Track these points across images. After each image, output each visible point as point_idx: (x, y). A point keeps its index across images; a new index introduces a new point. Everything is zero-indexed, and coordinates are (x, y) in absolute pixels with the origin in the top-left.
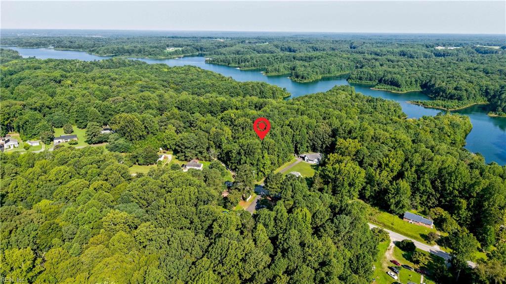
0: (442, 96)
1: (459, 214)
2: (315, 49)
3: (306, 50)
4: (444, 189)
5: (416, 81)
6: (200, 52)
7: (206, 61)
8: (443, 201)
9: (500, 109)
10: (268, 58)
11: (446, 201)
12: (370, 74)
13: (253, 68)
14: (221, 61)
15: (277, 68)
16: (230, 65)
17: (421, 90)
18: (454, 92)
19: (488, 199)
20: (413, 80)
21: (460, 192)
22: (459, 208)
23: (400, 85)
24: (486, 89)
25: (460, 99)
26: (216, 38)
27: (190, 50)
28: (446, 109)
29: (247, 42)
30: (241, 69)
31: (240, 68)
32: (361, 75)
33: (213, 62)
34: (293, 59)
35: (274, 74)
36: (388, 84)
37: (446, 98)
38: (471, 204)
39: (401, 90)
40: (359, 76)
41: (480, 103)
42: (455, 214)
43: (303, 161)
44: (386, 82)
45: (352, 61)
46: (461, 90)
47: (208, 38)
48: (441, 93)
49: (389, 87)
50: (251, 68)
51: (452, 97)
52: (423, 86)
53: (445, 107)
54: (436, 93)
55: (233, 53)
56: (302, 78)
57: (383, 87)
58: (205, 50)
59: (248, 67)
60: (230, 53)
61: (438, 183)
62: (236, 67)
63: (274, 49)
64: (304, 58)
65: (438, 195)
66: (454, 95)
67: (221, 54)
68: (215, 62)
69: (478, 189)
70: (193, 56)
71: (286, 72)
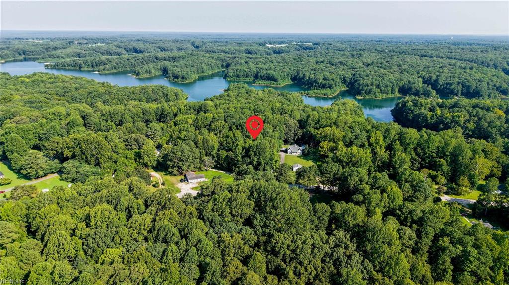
0: (315, 86)
1: (442, 170)
2: (163, 49)
3: (154, 50)
4: (425, 153)
5: (288, 75)
6: (23, 56)
7: (46, 66)
8: (424, 163)
9: (364, 92)
10: (128, 60)
11: (426, 163)
12: (245, 71)
13: (115, 71)
14: (68, 65)
15: (148, 69)
16: (82, 69)
17: (292, 83)
18: (323, 82)
19: (460, 154)
20: (286, 74)
21: (437, 154)
22: (441, 165)
23: (277, 80)
24: (344, 78)
25: (330, 87)
26: (27, 39)
27: (10, 54)
28: (326, 96)
29: (76, 42)
30: (101, 73)
31: (99, 71)
32: (238, 73)
33: (57, 67)
34: (155, 60)
35: (145, 76)
36: (265, 79)
37: (320, 87)
38: (448, 161)
39: (280, 84)
40: (236, 73)
41: (343, 89)
42: (440, 171)
43: (287, 154)
44: (262, 78)
45: (217, 60)
46: (328, 80)
47: (16, 38)
48: (314, 84)
49: (267, 82)
50: (112, 71)
51: (323, 86)
52: (293, 79)
53: (324, 95)
54: (308, 84)
55: (73, 56)
56: (183, 78)
57: (263, 82)
58: (31, 54)
59: (108, 70)
60: (68, 56)
61: (419, 150)
62: (94, 71)
63: (119, 50)
64: (167, 59)
65: (420, 160)
66: (325, 85)
67: (58, 57)
68: (60, 67)
69: (450, 149)
70: (15, 61)
71: (157, 74)
